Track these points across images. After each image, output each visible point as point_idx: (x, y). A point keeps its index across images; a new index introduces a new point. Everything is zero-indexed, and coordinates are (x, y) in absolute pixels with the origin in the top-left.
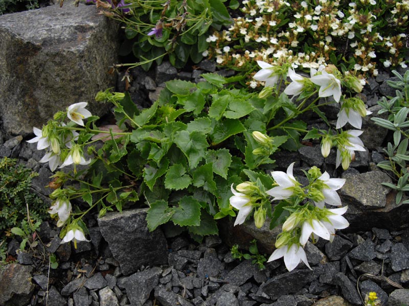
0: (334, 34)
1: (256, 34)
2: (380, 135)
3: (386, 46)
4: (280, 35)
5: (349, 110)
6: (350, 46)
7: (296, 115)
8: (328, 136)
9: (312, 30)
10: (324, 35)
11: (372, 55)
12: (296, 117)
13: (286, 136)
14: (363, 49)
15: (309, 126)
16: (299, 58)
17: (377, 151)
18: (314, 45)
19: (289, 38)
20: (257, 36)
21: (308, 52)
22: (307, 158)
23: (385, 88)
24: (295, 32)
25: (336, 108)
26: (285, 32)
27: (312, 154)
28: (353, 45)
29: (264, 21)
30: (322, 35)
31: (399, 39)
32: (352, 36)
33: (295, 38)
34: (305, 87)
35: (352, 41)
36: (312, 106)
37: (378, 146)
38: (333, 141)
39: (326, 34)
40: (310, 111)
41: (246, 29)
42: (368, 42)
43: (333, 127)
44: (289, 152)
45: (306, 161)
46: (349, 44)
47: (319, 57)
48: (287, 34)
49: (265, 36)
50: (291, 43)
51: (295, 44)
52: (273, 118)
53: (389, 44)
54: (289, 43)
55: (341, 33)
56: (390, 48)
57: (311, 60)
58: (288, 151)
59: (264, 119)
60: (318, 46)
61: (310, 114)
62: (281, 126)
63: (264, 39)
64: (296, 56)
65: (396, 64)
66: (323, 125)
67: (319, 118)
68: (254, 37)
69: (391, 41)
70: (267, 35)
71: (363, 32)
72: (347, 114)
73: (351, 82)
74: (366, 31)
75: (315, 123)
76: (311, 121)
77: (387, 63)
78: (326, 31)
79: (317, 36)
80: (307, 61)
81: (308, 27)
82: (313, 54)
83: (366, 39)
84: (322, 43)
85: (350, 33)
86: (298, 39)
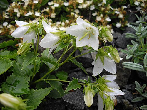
0: (80, 7)
1: (25, 11)
2: (125, 76)
3: (116, 14)
4: (42, 11)
5: (104, 58)
6: (92, 15)
7: (56, 67)
8: (89, 85)
9: (64, 6)
10: (73, 8)
11: (108, 20)
12: (57, 69)
13: (49, 88)
14: (102, 15)
15: (69, 75)
16: (57, 25)
17: (125, 89)
18: (67, 16)
19: (49, 12)
20: (26, 12)
21: (64, 21)
22: (70, 104)
23: (119, 41)
24: (53, 8)
25: (89, 59)
26: (46, 8)
27: (74, 100)
28: (94, 15)
29: (30, 2)
30: (72, 8)
31: (123, 10)
32: (93, 8)
33: (53, 12)
34: (61, 39)
35: (93, 11)
36: (70, 58)
37: (125, 85)
38: (94, 89)
39: (75, 8)
40: (70, 62)
41: (18, 9)
42: (104, 11)
43: (91, 75)
44: (55, 99)
45: (71, 107)
46: (91, 14)
47: (71, 23)
48: (47, 9)
49: (31, 11)
50: (50, 15)
51: (53, 15)
52: (37, 71)
53: (117, 13)
54: (49, 15)
55: (85, 6)
56: (118, 15)
57: (66, 26)
58: (53, 99)
59: (30, 74)
60: (70, 16)
61: (70, 66)
62: (44, 78)
63: (30, 13)
64: (55, 24)
65: (124, 25)
66: (80, 73)
67: (77, 67)
68: (23, 13)
69: (118, 10)
70: (32, 11)
71: (100, 5)
72: (103, 62)
73: (104, 32)
74: (102, 4)
75: (74, 72)
76: (70, 71)
77: (118, 25)
78: (75, 5)
79: (69, 10)
80: (63, 26)
81: (62, 4)
82: (67, 21)
83: (103, 9)
84: (72, 14)
85: (91, 6)
86: (55, 12)
